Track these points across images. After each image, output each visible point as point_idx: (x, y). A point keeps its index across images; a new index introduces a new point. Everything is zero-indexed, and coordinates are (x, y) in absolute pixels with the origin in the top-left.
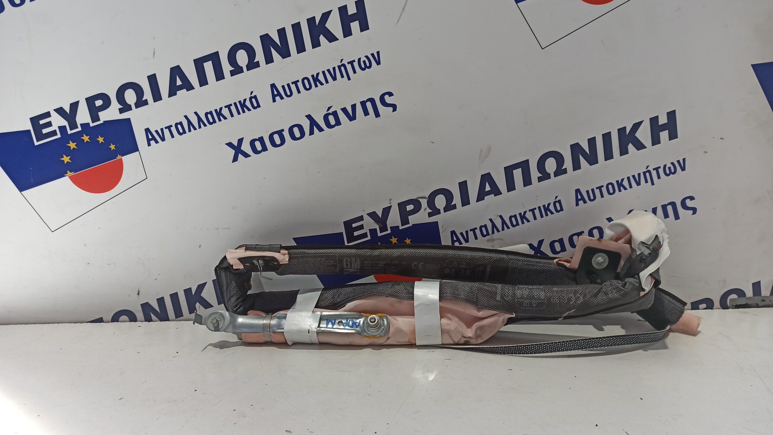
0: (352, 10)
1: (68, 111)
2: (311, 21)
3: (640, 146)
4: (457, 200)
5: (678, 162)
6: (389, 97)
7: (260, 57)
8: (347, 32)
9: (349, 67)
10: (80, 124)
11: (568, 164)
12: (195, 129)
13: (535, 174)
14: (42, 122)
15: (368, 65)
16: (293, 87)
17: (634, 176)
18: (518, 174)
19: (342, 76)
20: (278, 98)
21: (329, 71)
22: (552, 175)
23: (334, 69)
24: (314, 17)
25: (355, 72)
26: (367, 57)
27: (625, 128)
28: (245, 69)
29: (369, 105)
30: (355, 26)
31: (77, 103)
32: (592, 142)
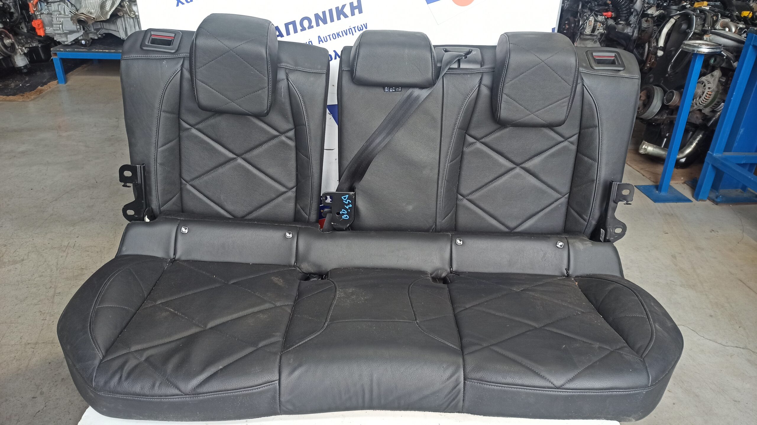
0: (355, 4)
2: (337, 8)
7: (314, 23)
8: (353, 14)
9: (353, 29)
15: (362, 29)
19: (350, 34)
20: (321, 42)
21: (344, 31)
23: (346, 30)
25: (356, 32)
26: (361, 25)
28: (307, 28)
30: (356, 11)
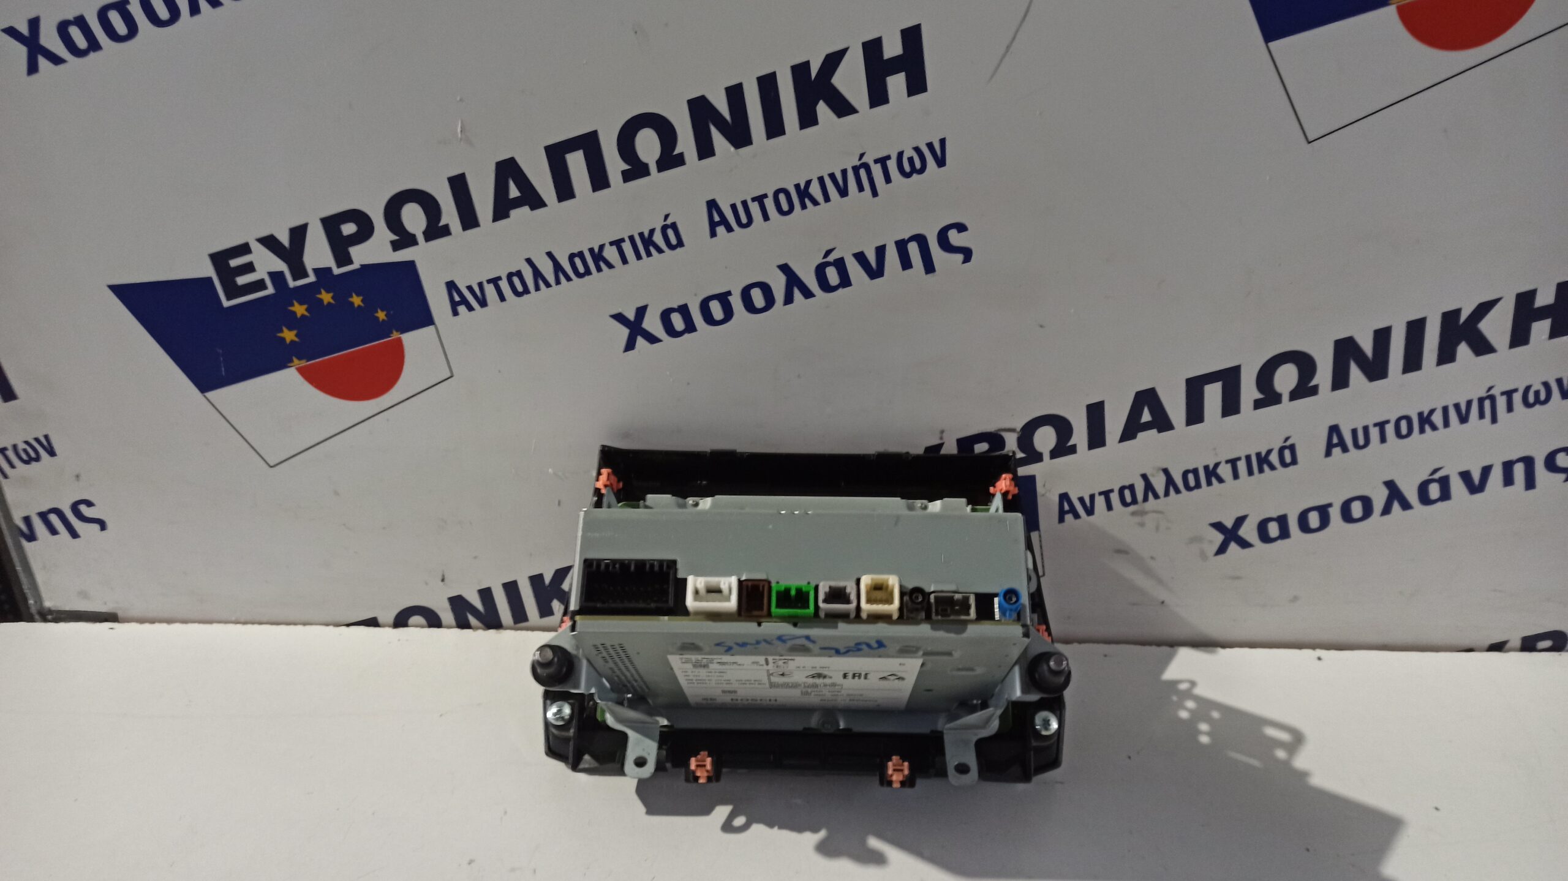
0: (893, 48)
1: (286, 242)
2: (800, 71)
3: (1482, 347)
4: (1080, 436)
5: (1559, 381)
6: (959, 232)
7: (686, 144)
8: (878, 96)
9: (877, 170)
10: (313, 269)
11: (1323, 376)
12: (548, 285)
13: (1249, 392)
14: (234, 263)
15: (918, 165)
16: (754, 208)
17: (1457, 406)
18: (1213, 393)
19: (861, 189)
20: (721, 230)
21: (832, 176)
22: (1285, 397)
23: (844, 172)
24: (807, 64)
25: (888, 180)
26: (917, 150)
27: (1458, 312)
28: (653, 168)
29: (913, 249)
30: (896, 83)
31: (305, 226)
32: (1382, 336)
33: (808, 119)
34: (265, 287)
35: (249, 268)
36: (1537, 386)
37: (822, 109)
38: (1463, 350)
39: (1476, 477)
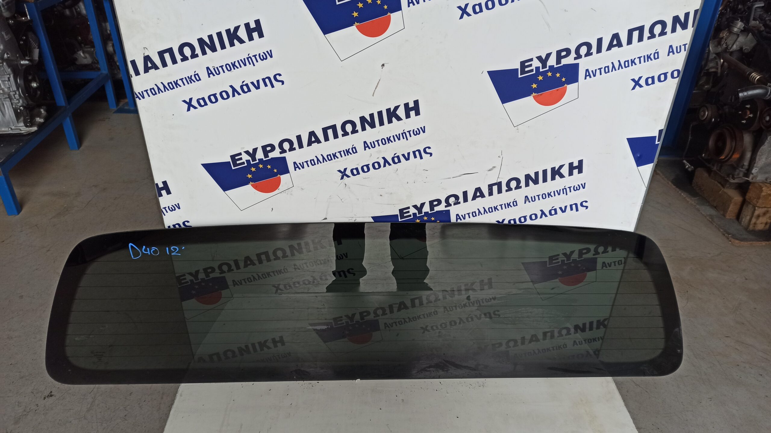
1: (251, 152)
3: (562, 176)
4: (461, 199)
5: (582, 184)
6: (429, 149)
7: (359, 127)
9: (408, 134)
10: (258, 159)
11: (523, 184)
12: (321, 163)
13: (504, 188)
14: (236, 158)
16: (376, 143)
17: (557, 191)
18: (495, 188)
21: (396, 135)
22: (514, 189)
24: (390, 109)
26: (418, 129)
27: (555, 167)
29: (417, 153)
30: (412, 113)
31: (257, 148)
32: (537, 174)
33: (390, 121)
34: (245, 164)
35: (241, 159)
36: (577, 186)
37: (394, 119)
38: (557, 177)
39: (563, 209)
